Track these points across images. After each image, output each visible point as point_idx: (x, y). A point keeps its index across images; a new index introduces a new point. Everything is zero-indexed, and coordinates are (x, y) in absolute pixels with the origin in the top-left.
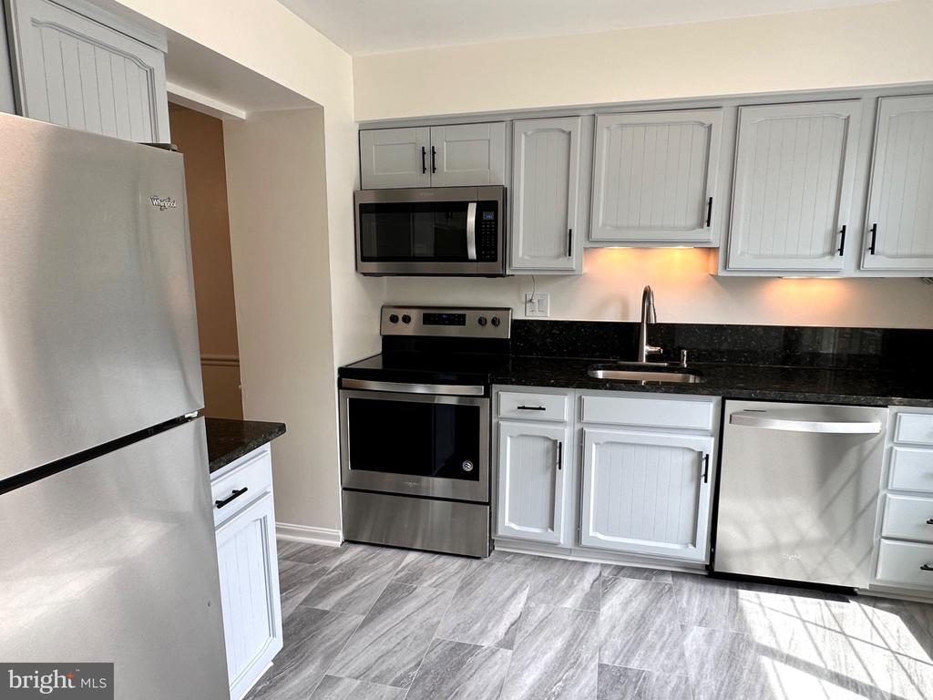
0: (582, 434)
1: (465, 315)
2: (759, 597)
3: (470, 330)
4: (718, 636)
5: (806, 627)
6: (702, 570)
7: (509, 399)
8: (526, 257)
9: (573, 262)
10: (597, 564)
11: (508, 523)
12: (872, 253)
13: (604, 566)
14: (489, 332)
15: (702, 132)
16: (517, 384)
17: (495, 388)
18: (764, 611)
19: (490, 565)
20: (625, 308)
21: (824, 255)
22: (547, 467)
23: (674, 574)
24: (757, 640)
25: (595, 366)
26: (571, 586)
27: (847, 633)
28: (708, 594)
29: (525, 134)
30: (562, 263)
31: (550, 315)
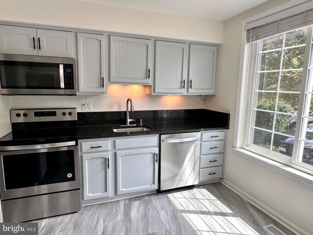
0: (115, 153)
1: (55, 112)
2: (173, 195)
3: (59, 118)
4: (169, 211)
5: (188, 200)
6: (155, 191)
7: (86, 145)
8: (85, 88)
9: (104, 90)
10: (122, 200)
11: (88, 194)
12: (191, 88)
13: (125, 200)
14: (68, 118)
15: (145, 47)
16: (89, 139)
17: (79, 141)
18: (176, 199)
19: (83, 213)
20: (120, 106)
21: (179, 89)
22: (103, 169)
23: (147, 195)
24: (179, 209)
25: (112, 128)
26: (117, 211)
27: (198, 198)
28: (160, 199)
29: (82, 38)
30: (100, 90)
31: (92, 110)
